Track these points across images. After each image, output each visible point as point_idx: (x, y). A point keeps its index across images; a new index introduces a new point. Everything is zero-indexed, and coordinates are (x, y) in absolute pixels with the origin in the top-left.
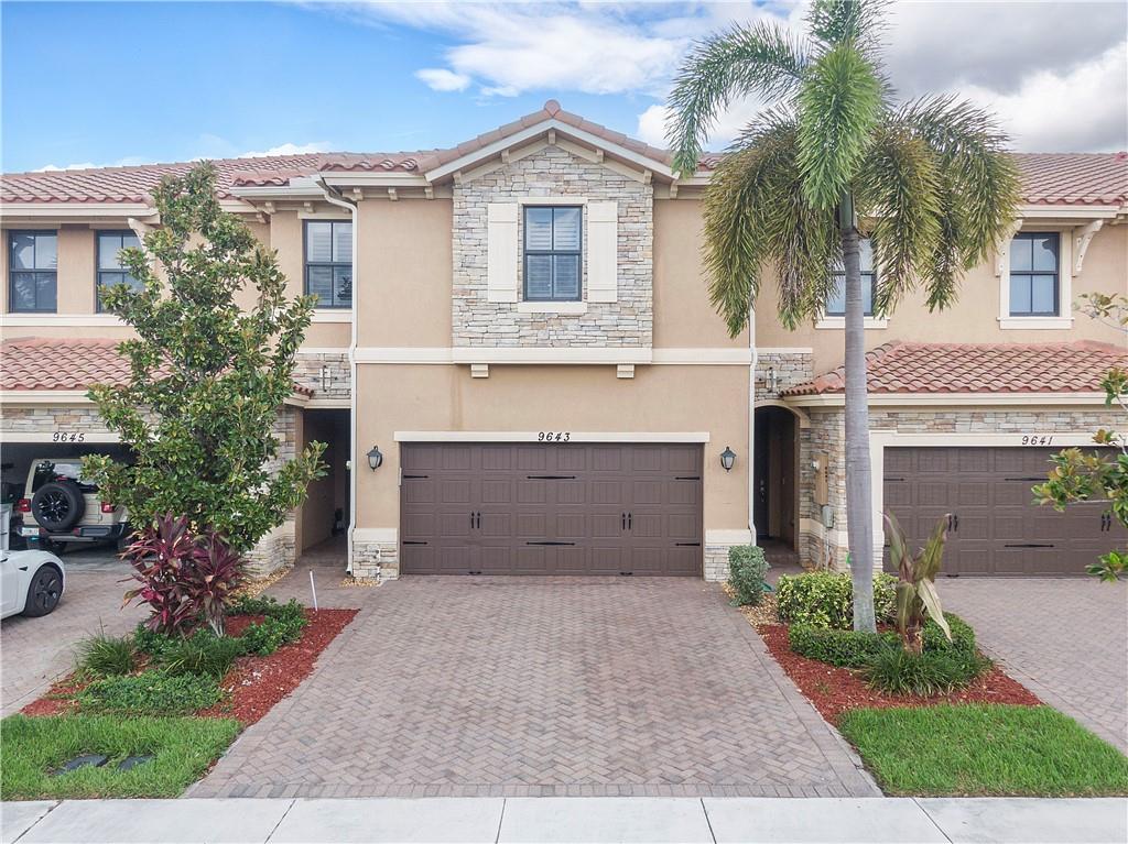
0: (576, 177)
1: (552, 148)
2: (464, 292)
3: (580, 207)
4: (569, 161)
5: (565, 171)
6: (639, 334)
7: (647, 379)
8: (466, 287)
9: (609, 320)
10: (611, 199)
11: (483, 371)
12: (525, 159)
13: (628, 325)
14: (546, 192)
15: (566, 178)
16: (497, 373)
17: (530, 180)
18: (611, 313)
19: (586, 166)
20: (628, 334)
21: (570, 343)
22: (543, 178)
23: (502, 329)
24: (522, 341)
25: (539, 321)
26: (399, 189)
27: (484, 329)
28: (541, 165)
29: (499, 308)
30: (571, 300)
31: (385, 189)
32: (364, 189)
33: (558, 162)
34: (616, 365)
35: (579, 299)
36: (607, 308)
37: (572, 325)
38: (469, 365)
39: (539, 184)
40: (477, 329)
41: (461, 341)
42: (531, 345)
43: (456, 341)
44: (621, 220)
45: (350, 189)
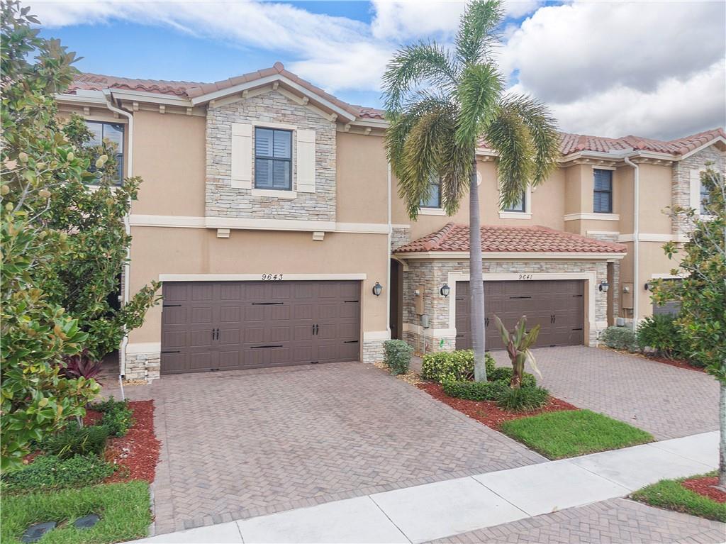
0: (289, 112)
1: (275, 92)
2: (214, 180)
3: (291, 131)
4: (285, 101)
5: (283, 108)
6: (328, 213)
7: (331, 241)
8: (216, 177)
9: (310, 204)
10: (312, 128)
11: (226, 233)
12: (257, 97)
13: (322, 207)
14: (270, 120)
15: (283, 112)
16: (237, 236)
17: (260, 111)
18: (311, 199)
19: (295, 106)
20: (321, 213)
21: (285, 217)
22: (268, 110)
23: (241, 206)
24: (254, 214)
25: (265, 202)
26: (167, 106)
27: (228, 206)
28: (267, 102)
29: (239, 192)
30: (286, 189)
31: (158, 105)
32: (141, 103)
33: (278, 101)
34: (313, 232)
35: (290, 189)
36: (308, 196)
37: (287, 205)
38: (216, 230)
39: (266, 114)
40: (223, 205)
41: (212, 213)
42: (260, 217)
43: (208, 213)
44: (317, 142)
45: (131, 103)
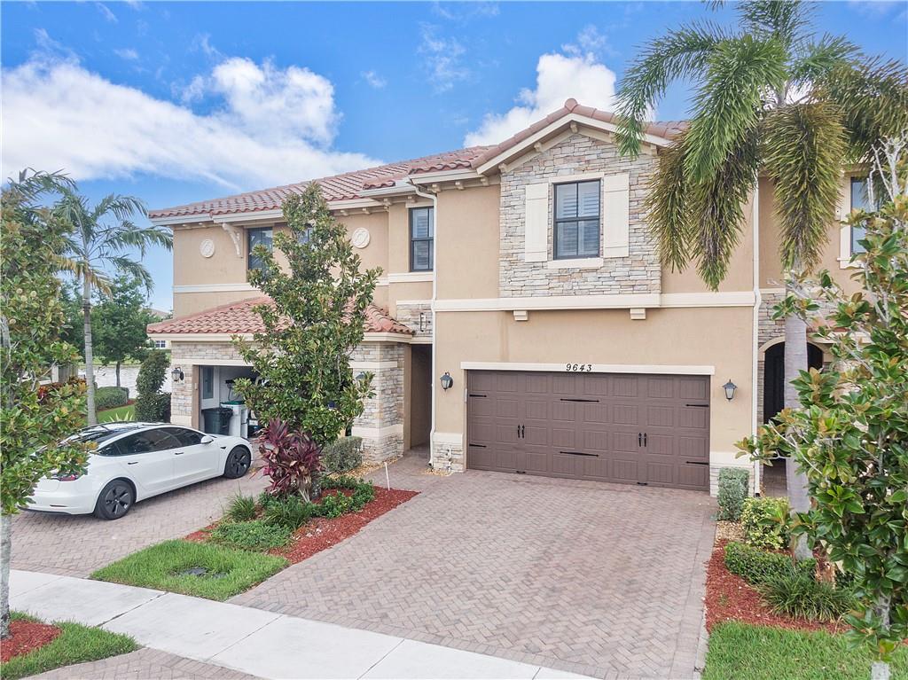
0: (595, 157)
1: (576, 135)
2: (508, 255)
3: (599, 180)
4: (589, 144)
5: (586, 153)
6: (648, 282)
7: (657, 320)
8: (510, 251)
9: (621, 272)
10: (624, 171)
11: (523, 316)
12: (555, 147)
13: (639, 275)
14: (571, 172)
15: (587, 158)
16: (535, 318)
17: (559, 163)
18: (624, 266)
19: (603, 147)
20: (638, 283)
21: (589, 292)
22: (568, 161)
23: (536, 283)
24: (551, 291)
25: (564, 275)
26: (464, 181)
27: (522, 284)
28: (567, 150)
29: (534, 266)
30: (592, 256)
31: (453, 182)
32: (441, 184)
33: (581, 145)
34: (629, 309)
35: (598, 256)
36: (620, 262)
37: (591, 277)
38: (512, 312)
39: (566, 166)
40: (517, 284)
41: (506, 293)
42: (558, 295)
43: (502, 293)
44: (632, 188)
